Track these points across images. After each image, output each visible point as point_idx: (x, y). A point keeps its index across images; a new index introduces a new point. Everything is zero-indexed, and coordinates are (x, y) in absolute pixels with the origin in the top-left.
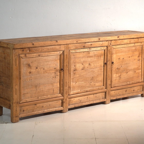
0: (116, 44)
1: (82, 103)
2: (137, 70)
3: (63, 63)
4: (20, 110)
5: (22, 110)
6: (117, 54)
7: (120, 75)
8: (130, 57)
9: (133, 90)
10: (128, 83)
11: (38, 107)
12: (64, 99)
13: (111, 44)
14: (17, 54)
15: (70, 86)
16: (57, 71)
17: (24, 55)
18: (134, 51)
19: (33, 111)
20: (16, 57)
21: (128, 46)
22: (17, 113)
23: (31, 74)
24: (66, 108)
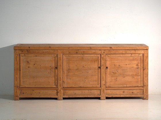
0: (110, 53)
1: (76, 95)
2: (136, 76)
3: (57, 63)
4: (21, 93)
5: (22, 93)
6: (112, 61)
7: (116, 78)
8: (126, 65)
9: (132, 92)
10: (125, 86)
11: (35, 93)
12: (58, 90)
13: (104, 53)
14: (18, 53)
15: (64, 81)
16: (52, 68)
17: (23, 55)
18: (132, 61)
19: (31, 95)
20: (17, 55)
21: (123, 56)
22: (17, 94)
23: (29, 68)
24: (60, 97)
